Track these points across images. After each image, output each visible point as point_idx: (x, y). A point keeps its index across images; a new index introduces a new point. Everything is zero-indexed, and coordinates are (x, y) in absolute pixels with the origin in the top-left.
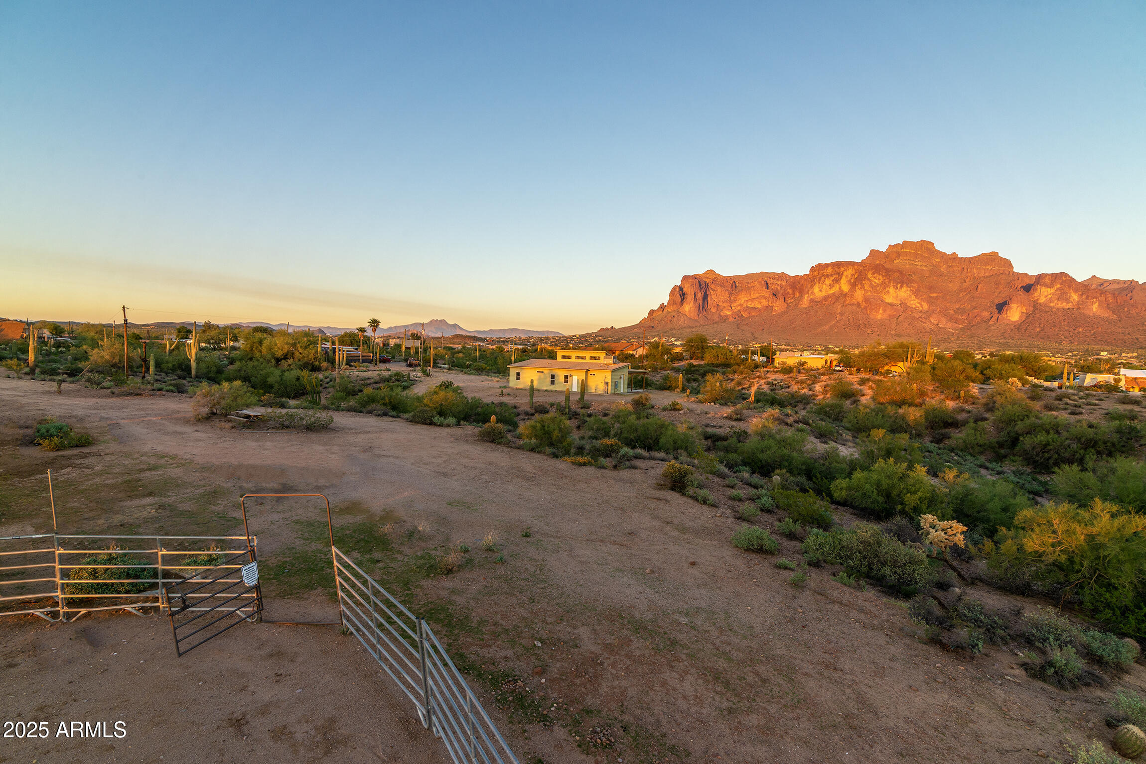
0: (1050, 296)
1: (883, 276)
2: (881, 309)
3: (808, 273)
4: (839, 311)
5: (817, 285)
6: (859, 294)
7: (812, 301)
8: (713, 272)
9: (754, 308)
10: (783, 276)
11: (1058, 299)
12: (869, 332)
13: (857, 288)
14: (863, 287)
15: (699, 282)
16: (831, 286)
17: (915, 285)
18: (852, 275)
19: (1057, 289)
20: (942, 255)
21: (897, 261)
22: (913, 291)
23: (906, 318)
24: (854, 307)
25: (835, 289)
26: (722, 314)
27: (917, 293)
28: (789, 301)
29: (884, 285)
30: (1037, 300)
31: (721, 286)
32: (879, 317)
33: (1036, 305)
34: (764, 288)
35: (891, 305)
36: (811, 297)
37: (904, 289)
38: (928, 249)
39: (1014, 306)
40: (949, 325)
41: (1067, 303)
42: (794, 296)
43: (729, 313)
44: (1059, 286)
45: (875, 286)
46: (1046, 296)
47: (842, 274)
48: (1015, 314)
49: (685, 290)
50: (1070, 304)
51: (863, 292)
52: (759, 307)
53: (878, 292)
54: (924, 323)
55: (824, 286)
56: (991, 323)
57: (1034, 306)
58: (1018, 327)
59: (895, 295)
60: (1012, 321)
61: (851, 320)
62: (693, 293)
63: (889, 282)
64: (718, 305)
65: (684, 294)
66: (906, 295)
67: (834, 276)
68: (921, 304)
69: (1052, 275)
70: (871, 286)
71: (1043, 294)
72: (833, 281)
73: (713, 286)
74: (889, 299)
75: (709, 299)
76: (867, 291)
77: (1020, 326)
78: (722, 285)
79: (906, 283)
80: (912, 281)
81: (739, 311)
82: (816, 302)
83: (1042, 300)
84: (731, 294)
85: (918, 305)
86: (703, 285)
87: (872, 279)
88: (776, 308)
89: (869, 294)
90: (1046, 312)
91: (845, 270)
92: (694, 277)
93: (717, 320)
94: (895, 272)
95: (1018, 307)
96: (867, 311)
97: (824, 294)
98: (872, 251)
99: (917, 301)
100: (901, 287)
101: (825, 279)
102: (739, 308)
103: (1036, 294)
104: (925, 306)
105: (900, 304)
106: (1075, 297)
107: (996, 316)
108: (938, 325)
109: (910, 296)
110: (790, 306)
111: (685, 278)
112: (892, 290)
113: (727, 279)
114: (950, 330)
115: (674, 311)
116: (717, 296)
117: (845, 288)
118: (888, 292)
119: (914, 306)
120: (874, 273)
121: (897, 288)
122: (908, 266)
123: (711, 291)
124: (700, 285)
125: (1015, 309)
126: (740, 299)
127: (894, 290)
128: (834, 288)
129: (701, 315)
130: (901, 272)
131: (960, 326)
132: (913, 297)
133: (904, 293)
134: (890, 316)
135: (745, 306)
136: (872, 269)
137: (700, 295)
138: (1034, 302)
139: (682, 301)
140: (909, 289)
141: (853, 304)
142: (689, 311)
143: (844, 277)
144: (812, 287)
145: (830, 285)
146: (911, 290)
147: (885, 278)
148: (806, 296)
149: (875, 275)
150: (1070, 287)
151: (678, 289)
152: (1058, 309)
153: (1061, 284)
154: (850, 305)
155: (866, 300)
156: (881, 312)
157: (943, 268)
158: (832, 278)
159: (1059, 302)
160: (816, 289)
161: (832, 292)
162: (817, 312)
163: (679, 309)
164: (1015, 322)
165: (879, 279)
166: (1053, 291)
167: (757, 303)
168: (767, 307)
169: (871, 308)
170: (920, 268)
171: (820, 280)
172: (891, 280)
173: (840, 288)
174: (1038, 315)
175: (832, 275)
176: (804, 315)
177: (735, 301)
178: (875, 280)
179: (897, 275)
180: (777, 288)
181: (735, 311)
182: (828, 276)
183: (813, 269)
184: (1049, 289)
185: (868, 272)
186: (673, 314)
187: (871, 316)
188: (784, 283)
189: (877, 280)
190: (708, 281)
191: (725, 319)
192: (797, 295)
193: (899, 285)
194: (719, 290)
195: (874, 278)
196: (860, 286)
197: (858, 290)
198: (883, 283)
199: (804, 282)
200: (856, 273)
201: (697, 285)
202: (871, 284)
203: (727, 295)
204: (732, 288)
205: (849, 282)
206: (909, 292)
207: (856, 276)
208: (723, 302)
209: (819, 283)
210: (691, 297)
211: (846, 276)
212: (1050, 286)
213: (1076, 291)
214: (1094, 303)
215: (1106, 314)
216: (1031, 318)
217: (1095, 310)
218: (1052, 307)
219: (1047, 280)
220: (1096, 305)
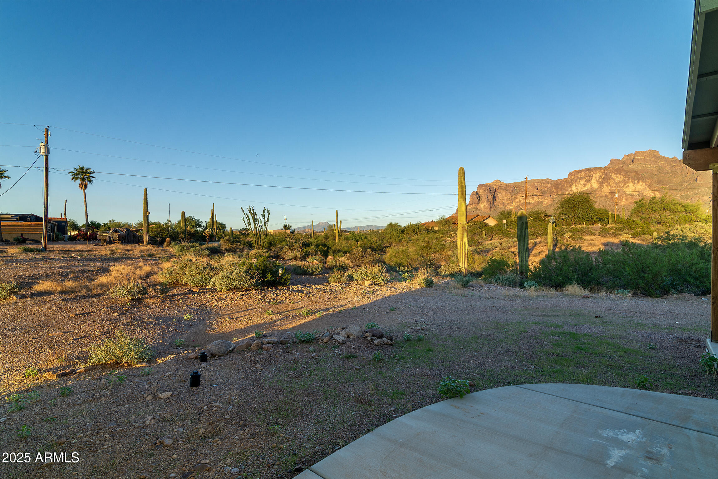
1: (623, 176)
2: (624, 199)
3: (567, 177)
5: (574, 185)
6: (606, 189)
8: (498, 181)
10: (547, 181)
13: (604, 185)
14: (609, 184)
15: (490, 188)
16: (585, 185)
17: (649, 180)
18: (600, 176)
20: (666, 159)
21: (632, 165)
22: (647, 184)
24: (603, 198)
25: (588, 186)
26: (507, 208)
27: (650, 186)
28: (555, 197)
29: (625, 182)
31: (505, 190)
32: (623, 204)
34: (535, 189)
35: (631, 195)
37: (640, 183)
38: (655, 156)
43: (512, 207)
45: (618, 183)
47: (592, 176)
49: (480, 194)
51: (609, 188)
52: (533, 202)
53: (620, 187)
55: (580, 185)
59: (633, 188)
62: (486, 196)
63: (628, 180)
64: (503, 203)
65: (479, 197)
66: (642, 188)
67: (586, 178)
68: (654, 194)
70: (615, 183)
72: (585, 181)
73: (499, 191)
74: (629, 191)
75: (497, 199)
76: (612, 187)
78: (505, 189)
79: (641, 179)
80: (645, 178)
81: (519, 206)
84: (512, 195)
86: (492, 190)
87: (616, 178)
88: (545, 202)
89: (614, 188)
91: (595, 173)
92: (486, 185)
94: (632, 172)
97: (579, 190)
98: (612, 160)
99: (651, 191)
100: (638, 182)
101: (579, 180)
102: (518, 204)
105: (638, 194)
109: (645, 188)
111: (480, 186)
112: (631, 185)
113: (508, 185)
115: (474, 208)
116: (502, 197)
117: (595, 185)
118: (628, 186)
119: (649, 195)
120: (616, 174)
121: (635, 183)
122: (640, 168)
123: (498, 194)
124: (490, 191)
126: (518, 198)
127: (633, 185)
129: (492, 210)
130: (636, 172)
132: (648, 189)
133: (640, 186)
134: (631, 202)
136: (615, 172)
137: (491, 197)
139: (479, 201)
140: (644, 183)
141: (602, 196)
142: (484, 208)
143: (594, 178)
144: (570, 186)
145: (584, 184)
146: (645, 184)
147: (625, 177)
148: (567, 193)
149: (617, 176)
151: (475, 194)
154: (600, 197)
155: (612, 193)
156: (624, 200)
157: (667, 168)
160: (574, 187)
161: (585, 188)
163: (476, 207)
165: (621, 178)
167: (531, 199)
168: (538, 202)
170: (649, 169)
171: (576, 180)
172: (630, 178)
173: (591, 186)
175: (584, 178)
177: (515, 199)
178: (618, 179)
179: (633, 174)
180: (544, 189)
181: (516, 206)
182: (582, 178)
183: (570, 174)
185: (612, 173)
186: (473, 210)
187: (617, 204)
188: (549, 185)
189: (619, 178)
190: (495, 187)
192: (560, 193)
193: (636, 182)
194: (504, 193)
195: (617, 177)
196: (606, 184)
197: (605, 187)
198: (624, 180)
199: (564, 184)
200: (602, 175)
201: (489, 190)
202: (615, 182)
203: (509, 195)
204: (512, 191)
205: (598, 181)
206: (644, 185)
207: (603, 177)
208: (507, 201)
209: (576, 183)
210: (484, 199)
211: (596, 178)
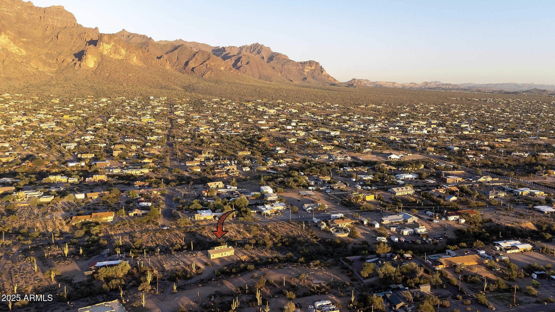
0: (109, 50)
11: (115, 53)
19: (113, 45)
22: (10, 38)
23: (11, 63)
27: (14, 40)
30: (102, 52)
33: (102, 56)
37: (3, 36)
39: (89, 56)
40: (46, 69)
44: (113, 43)
46: (107, 50)
48: (90, 62)
50: (121, 57)
54: (26, 67)
56: (76, 68)
57: (101, 57)
58: (95, 72)
60: (90, 68)
66: (5, 42)
68: (20, 51)
69: (108, 35)
71: (106, 48)
77: (96, 71)
83: (105, 53)
85: (18, 51)
90: (109, 62)
95: (92, 57)
99: (16, 47)
103: (101, 48)
104: (24, 52)
106: (123, 52)
107: (78, 63)
108: (38, 69)
109: (9, 43)
114: (49, 74)
119: (14, 52)
125: (90, 58)
131: (54, 69)
132: (12, 44)
133: (3, 39)
138: (101, 54)
146: (8, 38)
150: (119, 44)
152: (115, 60)
153: (115, 42)
159: (115, 55)
164: (92, 68)
166: (110, 47)
174: (105, 64)
184: (108, 45)
212: (108, 43)
213: (123, 47)
214: (133, 57)
215: (140, 64)
216: (101, 66)
217: (135, 61)
218: (112, 58)
219: (106, 38)
220: (135, 58)
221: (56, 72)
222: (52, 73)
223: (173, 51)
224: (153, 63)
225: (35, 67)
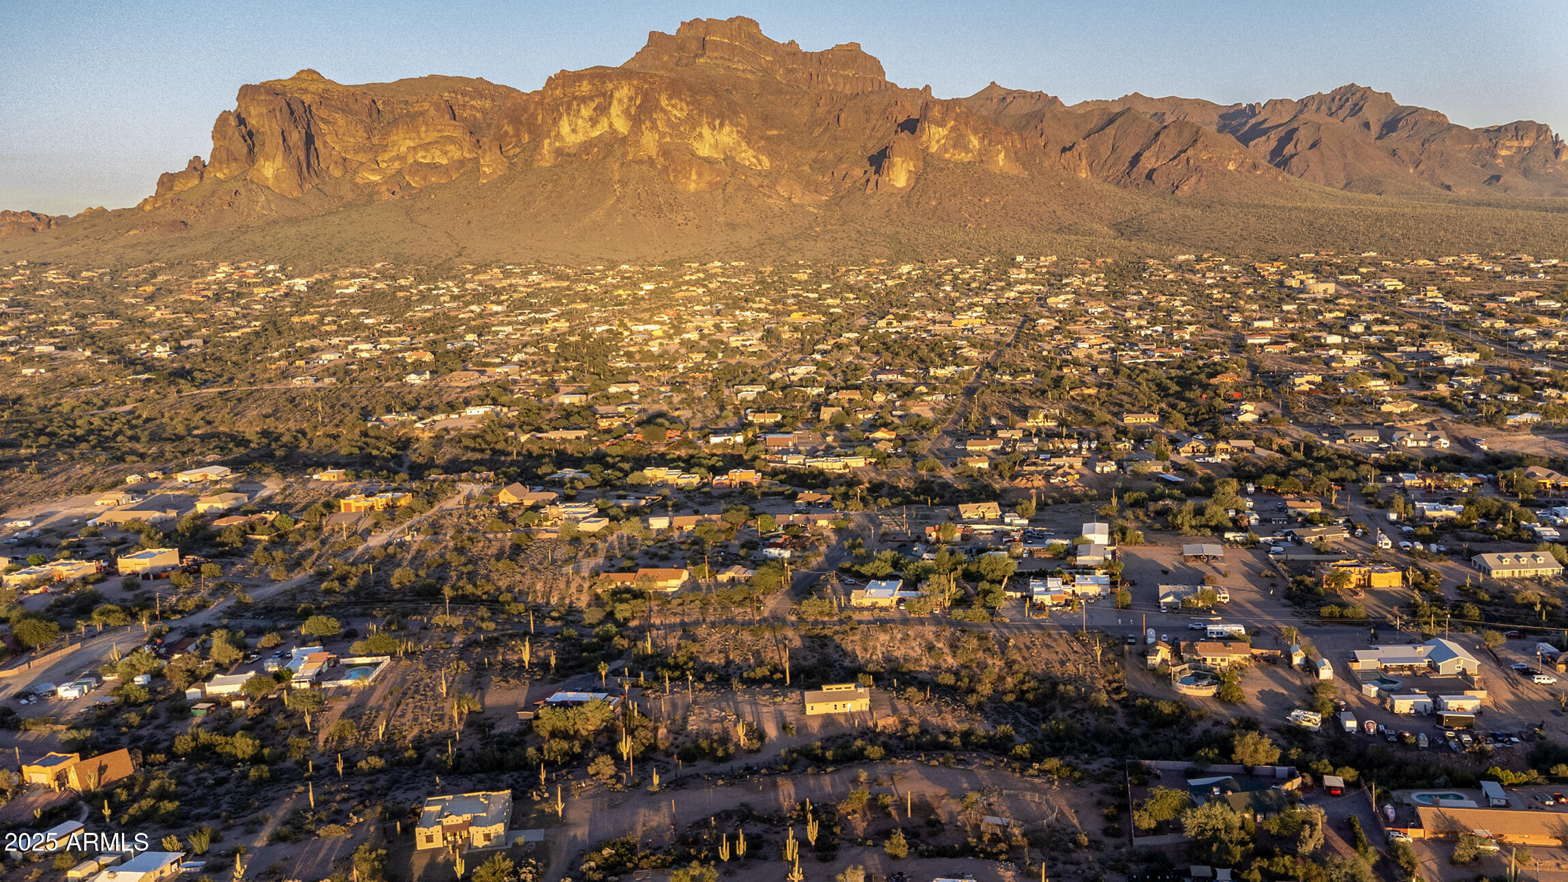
0: (943, 141)
1: (688, 104)
2: (693, 172)
3: (541, 89)
4: (617, 177)
5: (565, 118)
6: (649, 142)
7: (559, 152)
8: (316, 77)
9: (434, 167)
10: (481, 89)
11: (955, 146)
12: (679, 220)
13: (643, 127)
14: (654, 127)
15: (289, 104)
16: (594, 121)
17: (743, 121)
18: (631, 99)
19: (952, 128)
20: (774, 47)
21: (701, 61)
22: (741, 132)
23: (738, 189)
24: (645, 167)
25: (602, 128)
26: (358, 180)
27: (747, 137)
28: (511, 153)
29: (692, 123)
30: (927, 147)
31: (344, 111)
32: (692, 187)
33: (925, 158)
34: (447, 117)
35: (709, 161)
36: (557, 144)
37: (727, 129)
38: (751, 36)
39: (898, 160)
40: (808, 198)
41: (967, 153)
42: (520, 140)
43: (375, 178)
44: (952, 123)
45: (676, 124)
46: (938, 142)
47: (611, 96)
48: (900, 175)
49: (253, 122)
50: (970, 155)
51: (657, 137)
52: (445, 162)
53: (681, 135)
54: (770, 197)
55: (580, 122)
56: (868, 192)
57: (924, 160)
58: (907, 198)
59: (712, 141)
60: (898, 189)
61: (643, 195)
62: (276, 131)
63: (699, 116)
64: (345, 159)
65: (250, 134)
66: (731, 141)
67: (597, 101)
68: (758, 160)
70: (670, 124)
71: (936, 136)
72: (595, 110)
73: (323, 113)
74: (704, 150)
75: (318, 143)
76: (663, 135)
77: (909, 196)
78: (346, 110)
79: (728, 117)
80: (737, 113)
81: (399, 172)
82: (569, 155)
83: (934, 148)
84: (370, 132)
85: (754, 160)
86: (299, 110)
87: (669, 108)
88: (485, 168)
89: (668, 139)
90: (941, 170)
91: (616, 88)
92: (271, 90)
93: (350, 196)
94: (706, 94)
95: (903, 162)
96: (668, 175)
97: (580, 138)
99: (751, 152)
100: (722, 125)
101: (578, 105)
102: (397, 165)
103: (925, 138)
104: (766, 163)
105: (724, 160)
106: (975, 142)
107: (874, 178)
108: (790, 199)
109: (739, 144)
110: (514, 164)
111: (248, 91)
112: (706, 131)
113: (354, 93)
114: (811, 209)
115: (233, 178)
116: (335, 140)
117: (622, 126)
118: (701, 135)
119: (747, 163)
120: (670, 98)
121: (715, 128)
122: (721, 71)
123: (323, 126)
124: (292, 113)
125: (899, 165)
126: (394, 144)
127: (710, 131)
128: (599, 126)
129: (306, 188)
130: (714, 88)
131: (824, 198)
132: (744, 146)
133: (727, 136)
134: (710, 183)
135: (410, 161)
136: (667, 88)
137: (295, 137)
138: (923, 150)
139: (250, 149)
140: (734, 129)
141: (641, 162)
142: (274, 177)
143: (615, 102)
144: (555, 122)
145: (591, 119)
146: (737, 131)
147: (691, 107)
148: (547, 142)
149: (673, 102)
150: (966, 124)
151: (231, 121)
152: (956, 164)
153: (955, 120)
154: (636, 162)
155: (665, 152)
156: (694, 177)
158: (593, 105)
159: (956, 152)
160: (565, 128)
161: (596, 133)
162: (573, 178)
163: (245, 173)
164: (901, 189)
165: (682, 109)
166: (946, 132)
167: (437, 153)
168: (462, 164)
169: (675, 170)
171: (570, 105)
172: (701, 111)
173: (611, 125)
174: (931, 176)
175: (591, 98)
176: (550, 187)
177: (385, 148)
178: (675, 112)
179: (710, 99)
180: (476, 119)
181: (389, 173)
182: (584, 100)
183: (550, 82)
184: (940, 129)
185: (660, 94)
187: (679, 187)
189: (678, 111)
190: (307, 99)
191: (369, 194)
192: (526, 138)
193: (717, 122)
194: (341, 122)
195: (673, 106)
196: (648, 124)
197: (646, 132)
198: (689, 116)
199: (535, 109)
200: (637, 94)
201: (285, 109)
202: (669, 119)
203: (362, 133)
204: (370, 115)
205: (626, 112)
206: (735, 135)
207: (638, 102)
208: (356, 152)
209: (569, 114)
210: (272, 142)
211: (620, 101)
212: (941, 124)
213: (975, 132)
214: (999, 152)
215: (1015, 170)
216: (922, 182)
217: (1001, 163)
218: (948, 161)
219: (936, 112)
220: (1002, 156)
221: (827, 205)
222: (819, 207)
223: (1102, 129)
224: (1046, 164)
225: (786, 195)
